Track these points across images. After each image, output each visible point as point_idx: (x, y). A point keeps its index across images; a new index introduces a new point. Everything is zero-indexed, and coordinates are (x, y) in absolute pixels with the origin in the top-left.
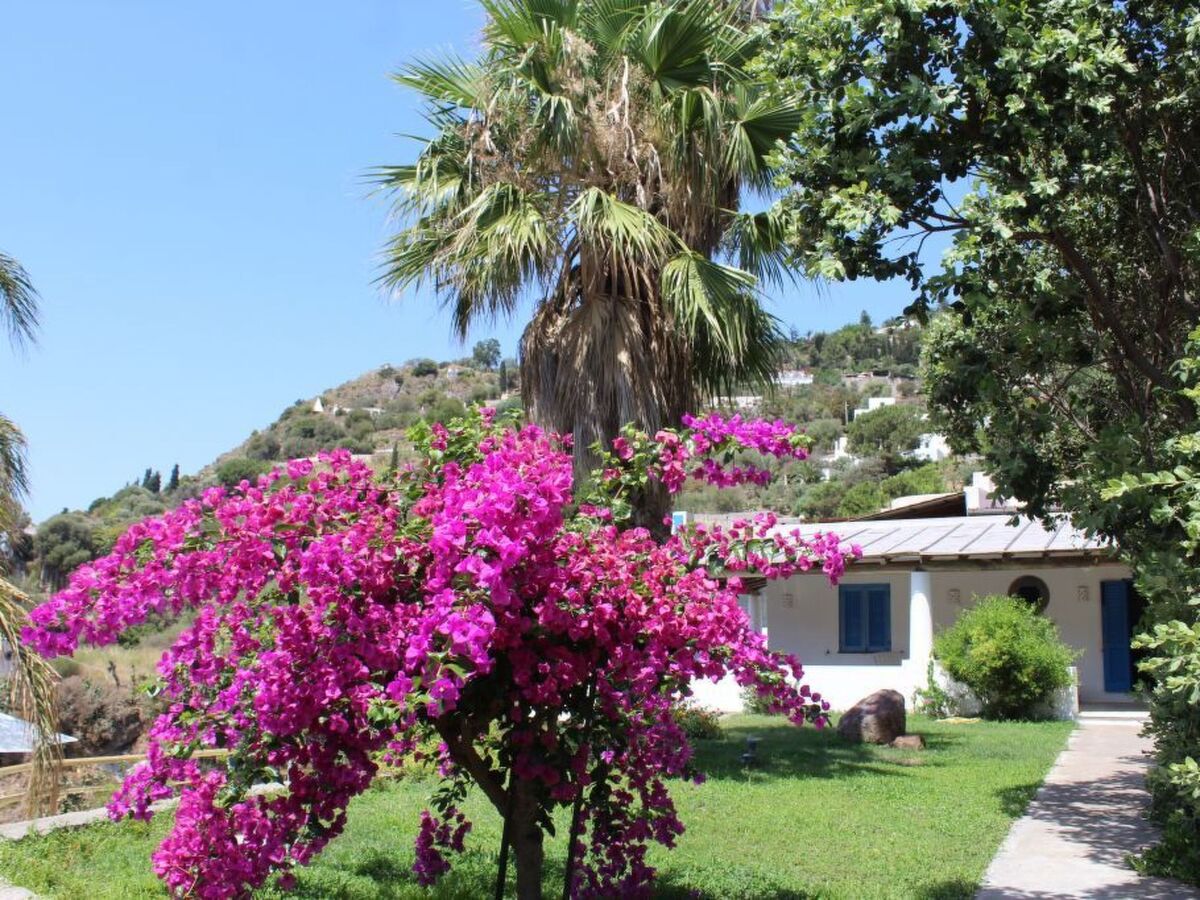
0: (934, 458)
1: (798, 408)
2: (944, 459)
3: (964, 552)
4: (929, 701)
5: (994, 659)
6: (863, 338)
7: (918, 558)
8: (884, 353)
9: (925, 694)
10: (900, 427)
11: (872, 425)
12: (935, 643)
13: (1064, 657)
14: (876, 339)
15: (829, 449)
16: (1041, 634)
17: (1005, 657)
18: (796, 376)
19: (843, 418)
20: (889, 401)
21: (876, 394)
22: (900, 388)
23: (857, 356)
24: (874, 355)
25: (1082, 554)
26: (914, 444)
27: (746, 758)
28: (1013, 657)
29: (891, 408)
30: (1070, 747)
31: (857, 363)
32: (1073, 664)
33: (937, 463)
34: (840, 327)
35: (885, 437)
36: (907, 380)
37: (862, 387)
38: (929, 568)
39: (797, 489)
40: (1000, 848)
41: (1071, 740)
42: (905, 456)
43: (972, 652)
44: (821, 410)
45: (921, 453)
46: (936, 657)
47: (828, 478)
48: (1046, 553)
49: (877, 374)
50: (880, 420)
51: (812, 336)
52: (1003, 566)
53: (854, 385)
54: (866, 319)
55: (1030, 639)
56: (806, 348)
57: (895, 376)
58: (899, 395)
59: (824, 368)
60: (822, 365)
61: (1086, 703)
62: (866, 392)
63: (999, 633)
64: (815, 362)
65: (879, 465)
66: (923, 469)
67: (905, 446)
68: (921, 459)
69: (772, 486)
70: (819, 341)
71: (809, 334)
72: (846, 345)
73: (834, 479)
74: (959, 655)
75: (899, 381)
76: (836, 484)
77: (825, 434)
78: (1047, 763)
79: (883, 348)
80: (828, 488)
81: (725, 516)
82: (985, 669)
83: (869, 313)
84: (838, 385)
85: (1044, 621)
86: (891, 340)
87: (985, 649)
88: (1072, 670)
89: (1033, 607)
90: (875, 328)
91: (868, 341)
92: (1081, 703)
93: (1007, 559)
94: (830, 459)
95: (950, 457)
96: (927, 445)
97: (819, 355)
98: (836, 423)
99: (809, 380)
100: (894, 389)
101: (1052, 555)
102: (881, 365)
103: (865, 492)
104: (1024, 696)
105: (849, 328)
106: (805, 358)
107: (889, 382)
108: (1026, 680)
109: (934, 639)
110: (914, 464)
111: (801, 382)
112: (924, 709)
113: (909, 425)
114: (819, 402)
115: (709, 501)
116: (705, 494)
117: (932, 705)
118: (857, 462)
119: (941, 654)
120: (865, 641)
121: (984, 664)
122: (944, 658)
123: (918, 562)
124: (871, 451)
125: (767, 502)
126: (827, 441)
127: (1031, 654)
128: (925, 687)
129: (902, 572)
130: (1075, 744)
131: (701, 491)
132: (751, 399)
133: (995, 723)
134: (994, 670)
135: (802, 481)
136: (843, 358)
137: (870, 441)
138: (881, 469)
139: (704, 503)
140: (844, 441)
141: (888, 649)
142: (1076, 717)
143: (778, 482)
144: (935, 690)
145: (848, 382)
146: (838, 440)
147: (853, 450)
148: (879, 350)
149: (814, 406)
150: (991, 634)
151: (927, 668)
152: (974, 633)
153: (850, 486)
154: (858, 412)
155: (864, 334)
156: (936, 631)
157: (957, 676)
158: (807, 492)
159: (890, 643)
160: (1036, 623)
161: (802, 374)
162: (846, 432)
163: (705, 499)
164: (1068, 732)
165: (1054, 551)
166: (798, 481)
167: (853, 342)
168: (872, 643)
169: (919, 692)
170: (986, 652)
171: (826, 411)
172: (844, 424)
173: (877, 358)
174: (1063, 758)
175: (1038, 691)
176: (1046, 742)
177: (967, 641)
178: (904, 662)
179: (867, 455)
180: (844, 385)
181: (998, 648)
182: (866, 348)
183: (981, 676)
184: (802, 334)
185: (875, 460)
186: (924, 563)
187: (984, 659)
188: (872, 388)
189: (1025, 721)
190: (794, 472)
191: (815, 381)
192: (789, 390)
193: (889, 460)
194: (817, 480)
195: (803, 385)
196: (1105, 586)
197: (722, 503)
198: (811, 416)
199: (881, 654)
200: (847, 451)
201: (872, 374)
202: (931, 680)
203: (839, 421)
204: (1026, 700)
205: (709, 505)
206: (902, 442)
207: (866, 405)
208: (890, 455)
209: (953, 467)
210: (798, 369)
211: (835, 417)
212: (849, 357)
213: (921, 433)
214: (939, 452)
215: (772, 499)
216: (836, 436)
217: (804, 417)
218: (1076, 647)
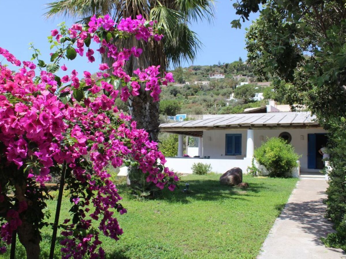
0: (259, 100)
1: (220, 85)
2: (262, 100)
3: (265, 123)
4: (252, 171)
5: (273, 158)
6: (239, 65)
7: (250, 125)
8: (245, 70)
9: (251, 169)
10: (249, 91)
11: (241, 90)
12: (255, 153)
13: (296, 157)
14: (243, 65)
15: (228, 97)
16: (288, 150)
17: (277, 157)
18: (220, 76)
19: (233, 88)
20: (247, 83)
21: (243, 81)
22: (250, 80)
23: (238, 70)
24: (242, 70)
25: (303, 124)
26: (253, 96)
27: (185, 191)
28: (279, 157)
29: (247, 85)
30: (297, 187)
31: (238, 72)
32: (298, 160)
33: (260, 101)
34: (233, 62)
35: (245, 93)
36: (252, 77)
37: (239, 79)
38: (253, 128)
39: (219, 108)
40: (270, 232)
41: (297, 184)
42: (250, 99)
43: (266, 155)
44: (227, 86)
45: (255, 98)
46: (255, 157)
47: (228, 105)
48: (291, 124)
49: (243, 75)
50: (243, 88)
51: (225, 64)
52: (277, 128)
53: (237, 78)
54: (240, 60)
55: (285, 152)
56: (223, 68)
57: (248, 76)
58: (250, 81)
59: (228, 74)
60: (227, 73)
61: (302, 172)
62: (240, 80)
63: (275, 149)
64: (225, 72)
65: (243, 102)
66: (255, 103)
67: (250, 96)
68: (255, 100)
69: (212, 107)
70: (227, 65)
71: (224, 64)
72: (234, 67)
73: (230, 105)
74: (262, 156)
75: (250, 78)
76: (230, 107)
77: (228, 93)
78: (289, 193)
79: (245, 68)
80: (228, 108)
81: (197, 116)
82: (270, 161)
83: (241, 58)
84: (232, 79)
85: (289, 146)
86: (248, 66)
87: (270, 155)
88: (298, 161)
89: (286, 141)
90: (243, 62)
91: (241, 66)
92: (300, 172)
93: (278, 126)
94: (229, 100)
95: (264, 100)
96: (257, 96)
97: (226, 70)
98: (231, 89)
99: (223, 77)
100: (248, 80)
101: (293, 125)
102: (244, 73)
103: (238, 109)
104: (282, 170)
105: (235, 62)
106: (223, 71)
107: (247, 78)
108: (283, 164)
109: (254, 151)
110: (253, 101)
111: (221, 77)
112: (250, 173)
113: (252, 90)
114: (226, 83)
115: (193, 111)
116: (192, 109)
117: (253, 172)
118: (236, 100)
119: (256, 156)
120: (233, 152)
121: (270, 159)
122: (257, 157)
123: (250, 126)
124: (241, 97)
125: (210, 112)
126: (228, 95)
127: (285, 156)
128: (251, 166)
129: (244, 130)
130: (298, 186)
131: (191, 108)
132: (206, 82)
133: (273, 178)
134: (273, 161)
135: (220, 106)
136: (233, 71)
137: (241, 94)
138: (243, 103)
139: (191, 112)
140: (233, 94)
141: (241, 154)
142: (299, 177)
143: (213, 106)
144: (254, 167)
145: (235, 78)
146: (231, 94)
147: (236, 97)
148: (244, 69)
149: (225, 84)
150: (272, 150)
151: (252, 160)
152: (267, 149)
153: (234, 107)
154: (237, 86)
155: (240, 64)
156: (255, 148)
157: (261, 163)
158: (222, 109)
159: (241, 152)
160: (287, 146)
161: (222, 75)
162: (234, 92)
163: (192, 111)
164: (296, 181)
165: (294, 123)
166: (219, 106)
167: (237, 66)
168: (235, 152)
169: (249, 168)
170: (271, 155)
171: (228, 86)
172: (233, 89)
173: (243, 71)
174: (294, 191)
175: (287, 168)
176: (289, 185)
177: (265, 152)
178: (244, 158)
179: (239, 98)
180: (234, 78)
181: (275, 154)
182: (240, 68)
183: (268, 163)
184: (222, 64)
185: (242, 100)
186: (252, 126)
187: (270, 158)
188: (242, 80)
189: (282, 178)
190: (218, 103)
191: (225, 77)
192: (218, 80)
193: (246, 100)
194: (225, 105)
195: (222, 78)
196: (309, 136)
197: (197, 112)
198: (224, 87)
199: (238, 156)
200: (234, 97)
201: (242, 75)
202: (253, 164)
203: (232, 89)
204: (283, 171)
205: (193, 112)
206: (250, 95)
207: (240, 84)
208: (246, 99)
209: (264, 103)
210: (220, 74)
211: (231, 88)
212: (235, 71)
213: (255, 93)
214: (261, 98)
215: (212, 111)
216: (231, 93)
217: (222, 88)
218: (299, 154)
